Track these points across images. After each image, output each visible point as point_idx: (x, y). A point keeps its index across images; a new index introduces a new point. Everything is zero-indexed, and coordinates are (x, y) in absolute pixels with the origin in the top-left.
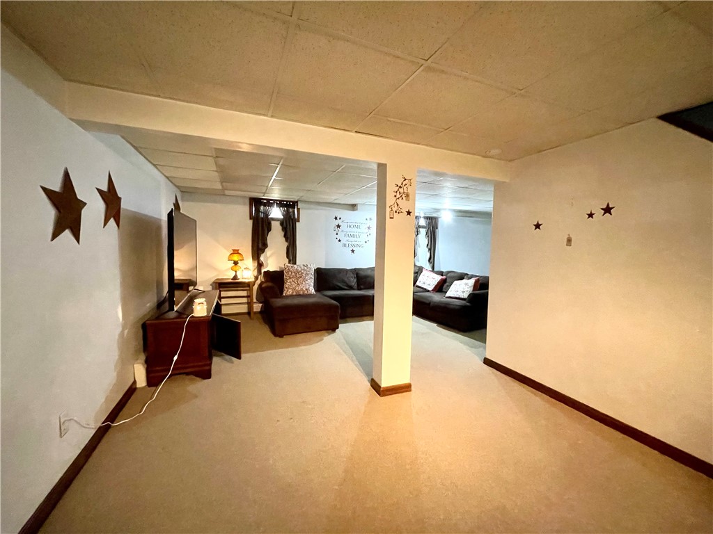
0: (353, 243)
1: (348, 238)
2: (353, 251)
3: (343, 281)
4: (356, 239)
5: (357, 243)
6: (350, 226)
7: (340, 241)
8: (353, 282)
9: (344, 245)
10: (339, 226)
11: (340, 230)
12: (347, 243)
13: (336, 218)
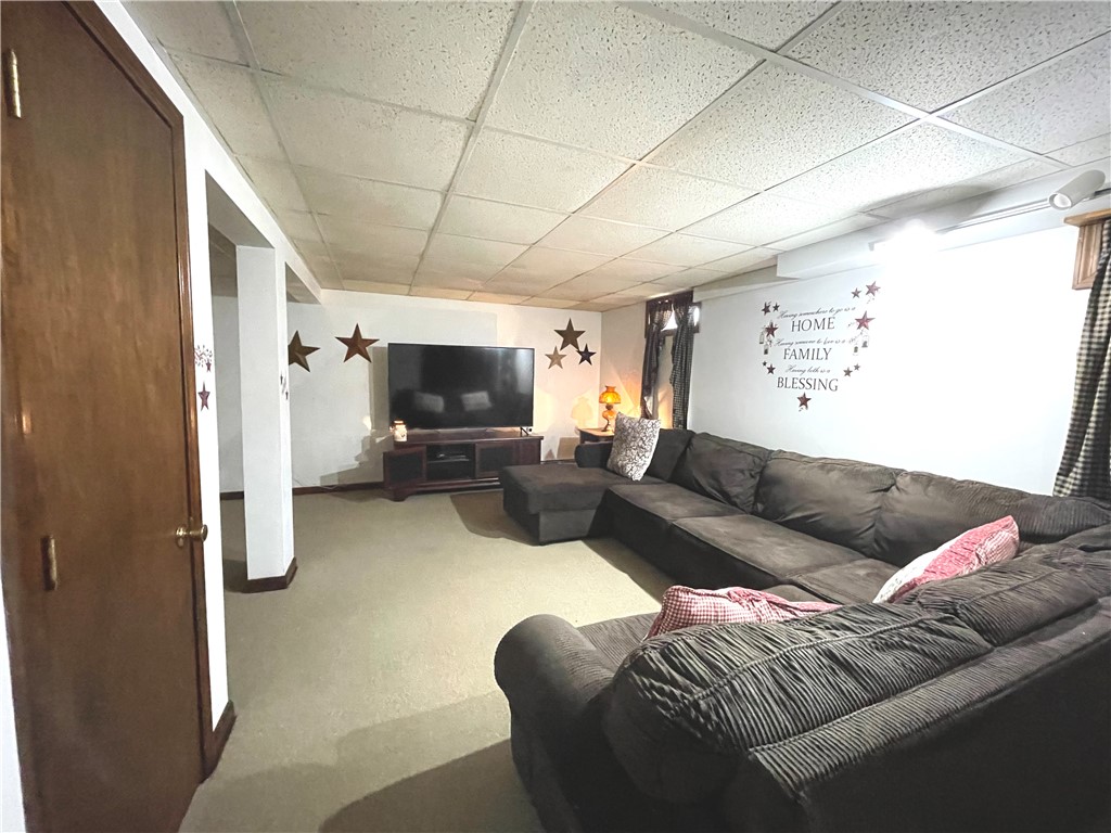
0: (807, 375)
1: (793, 361)
2: (804, 401)
3: (714, 476)
4: (815, 364)
5: (817, 376)
6: (801, 326)
7: (771, 370)
8: (741, 488)
9: (781, 382)
10: (771, 330)
11: (774, 340)
12: (790, 375)
13: (766, 310)
